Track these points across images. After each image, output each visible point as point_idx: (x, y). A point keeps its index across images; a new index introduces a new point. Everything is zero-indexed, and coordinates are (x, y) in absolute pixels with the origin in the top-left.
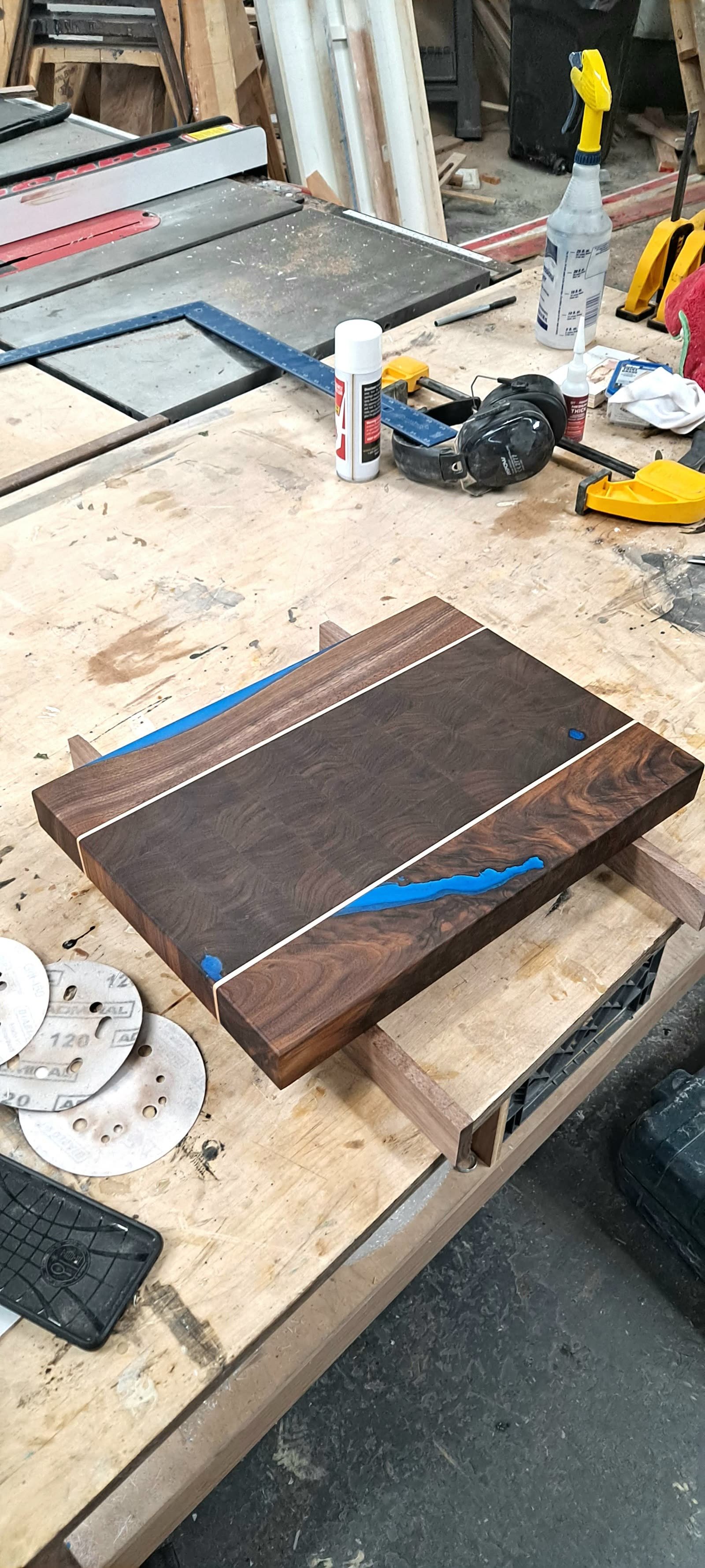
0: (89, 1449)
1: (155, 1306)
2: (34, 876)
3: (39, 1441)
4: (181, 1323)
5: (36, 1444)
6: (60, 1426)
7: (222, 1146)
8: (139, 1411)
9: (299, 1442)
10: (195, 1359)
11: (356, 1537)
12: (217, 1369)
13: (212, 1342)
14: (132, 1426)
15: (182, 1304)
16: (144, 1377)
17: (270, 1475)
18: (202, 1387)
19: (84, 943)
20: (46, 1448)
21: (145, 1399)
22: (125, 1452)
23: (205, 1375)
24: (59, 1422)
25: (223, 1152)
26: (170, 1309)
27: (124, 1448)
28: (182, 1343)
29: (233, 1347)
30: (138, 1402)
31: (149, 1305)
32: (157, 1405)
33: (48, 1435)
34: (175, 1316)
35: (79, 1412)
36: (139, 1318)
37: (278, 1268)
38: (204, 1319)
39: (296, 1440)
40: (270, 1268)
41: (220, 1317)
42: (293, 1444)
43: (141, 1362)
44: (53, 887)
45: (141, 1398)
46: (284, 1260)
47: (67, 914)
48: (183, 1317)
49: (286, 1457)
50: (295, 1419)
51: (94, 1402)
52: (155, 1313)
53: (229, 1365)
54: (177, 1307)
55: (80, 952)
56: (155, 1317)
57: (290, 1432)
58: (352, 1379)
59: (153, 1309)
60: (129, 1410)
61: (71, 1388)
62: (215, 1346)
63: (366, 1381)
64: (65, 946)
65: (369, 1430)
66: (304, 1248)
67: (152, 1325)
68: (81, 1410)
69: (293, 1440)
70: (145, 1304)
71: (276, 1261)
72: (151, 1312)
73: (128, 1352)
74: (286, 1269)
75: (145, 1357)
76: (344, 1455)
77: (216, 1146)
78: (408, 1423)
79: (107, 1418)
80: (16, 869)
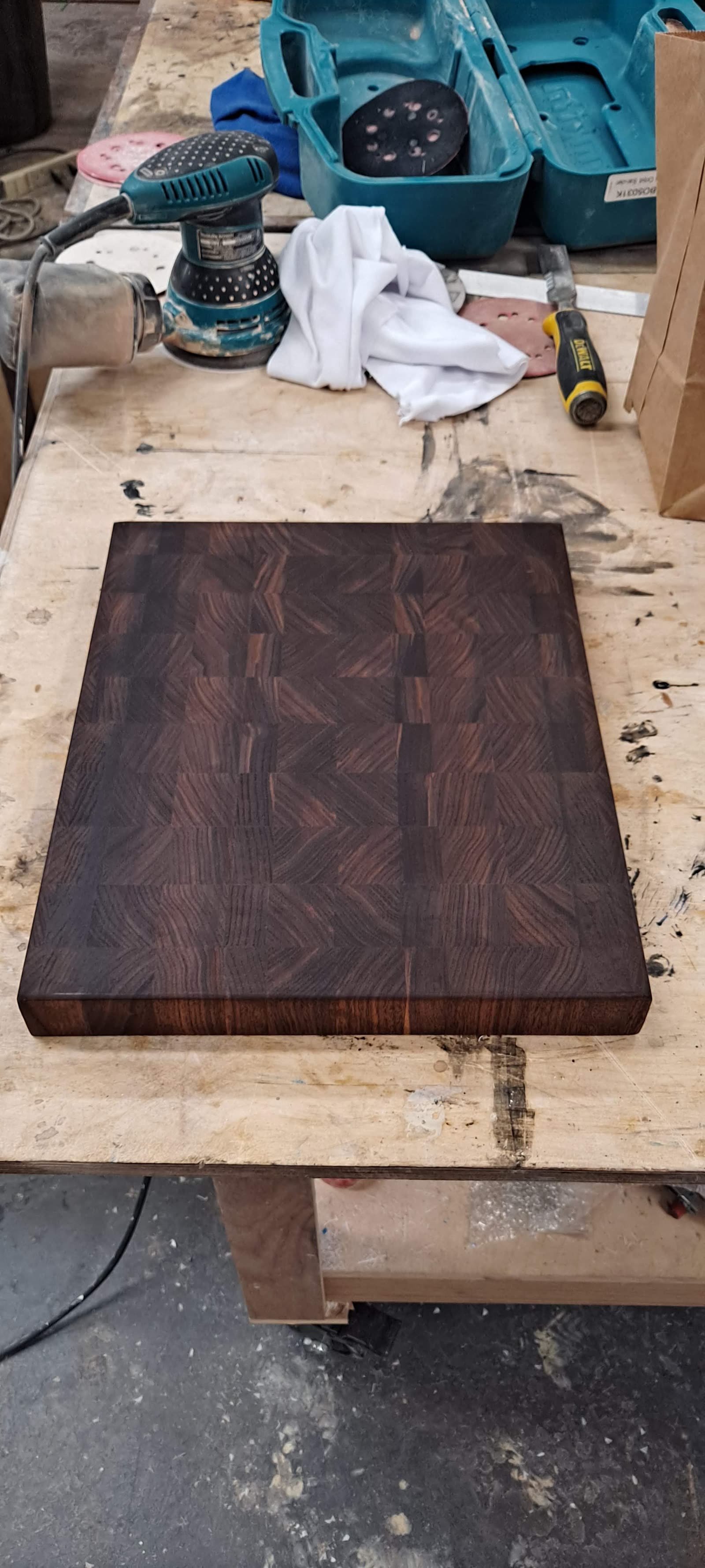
0: (349, 1123)
1: (497, 1057)
2: (673, 603)
3: (314, 1077)
4: (509, 1093)
5: (310, 1077)
6: (340, 1081)
7: (672, 971)
8: (414, 1130)
9: (566, 1342)
10: (497, 1134)
11: (556, 1464)
12: (511, 1162)
13: (524, 1135)
14: (398, 1138)
15: (522, 1077)
16: (439, 1108)
17: (522, 1344)
18: (484, 1164)
19: (676, 692)
20: (316, 1088)
21: (425, 1126)
22: (376, 1153)
23: (496, 1156)
24: (342, 1077)
25: (669, 978)
26: (508, 1071)
27: (377, 1150)
28: (496, 1110)
29: (540, 1157)
30: (418, 1123)
31: (492, 1052)
32: (433, 1142)
33: (326, 1080)
34: (508, 1081)
35: (363, 1085)
36: (474, 1054)
37: (642, 1127)
38: (533, 1108)
39: (565, 1338)
40: (633, 1120)
41: (550, 1120)
42: (561, 1339)
43: (448, 1093)
44: (685, 625)
45: (424, 1122)
46: (654, 1125)
47: (680, 657)
48: (515, 1089)
49: (545, 1341)
50: (577, 1321)
51: (382, 1088)
52: (492, 1062)
53: (524, 1169)
54: (516, 1075)
55: (666, 698)
56: (489, 1066)
57: (565, 1327)
58: (652, 1338)
59: (493, 1058)
60: (405, 1123)
61: (372, 1059)
62: (525, 1140)
63: (664, 1352)
64: (656, 684)
65: (636, 1394)
66: (683, 1132)
67: (482, 1071)
68: (367, 1085)
69: (561, 1335)
70: (488, 1048)
71: (645, 1119)
72: (490, 1060)
73: (443, 1073)
74: (650, 1135)
75: (454, 1091)
76: (597, 1391)
77: (666, 966)
78: (676, 1424)
79: (383, 1112)
80: (661, 587)
